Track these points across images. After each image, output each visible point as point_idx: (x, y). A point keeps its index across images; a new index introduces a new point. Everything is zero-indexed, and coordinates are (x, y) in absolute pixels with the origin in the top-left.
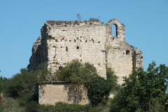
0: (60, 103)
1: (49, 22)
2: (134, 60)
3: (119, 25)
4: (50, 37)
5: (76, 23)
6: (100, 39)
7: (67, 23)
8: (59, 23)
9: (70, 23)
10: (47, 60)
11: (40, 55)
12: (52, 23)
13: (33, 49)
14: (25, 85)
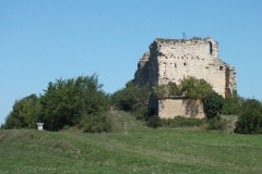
0: (179, 117)
1: (159, 40)
2: (227, 75)
3: (214, 43)
4: (161, 54)
5: (183, 41)
6: (204, 56)
7: (175, 41)
8: (168, 41)
9: (177, 41)
10: (158, 75)
11: (148, 71)
12: (162, 41)
13: (139, 65)
14: (138, 99)
